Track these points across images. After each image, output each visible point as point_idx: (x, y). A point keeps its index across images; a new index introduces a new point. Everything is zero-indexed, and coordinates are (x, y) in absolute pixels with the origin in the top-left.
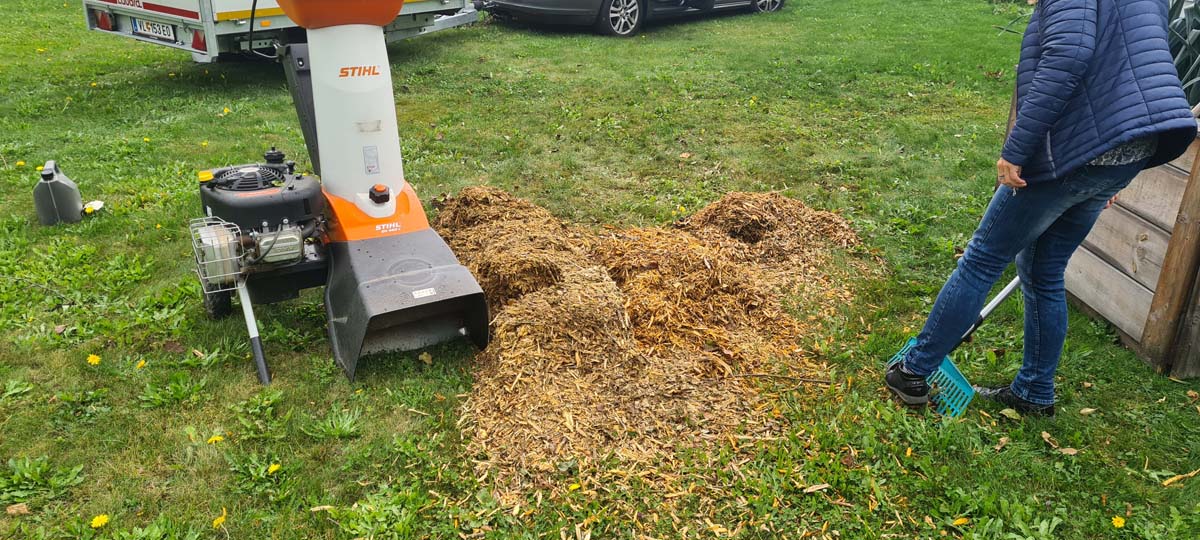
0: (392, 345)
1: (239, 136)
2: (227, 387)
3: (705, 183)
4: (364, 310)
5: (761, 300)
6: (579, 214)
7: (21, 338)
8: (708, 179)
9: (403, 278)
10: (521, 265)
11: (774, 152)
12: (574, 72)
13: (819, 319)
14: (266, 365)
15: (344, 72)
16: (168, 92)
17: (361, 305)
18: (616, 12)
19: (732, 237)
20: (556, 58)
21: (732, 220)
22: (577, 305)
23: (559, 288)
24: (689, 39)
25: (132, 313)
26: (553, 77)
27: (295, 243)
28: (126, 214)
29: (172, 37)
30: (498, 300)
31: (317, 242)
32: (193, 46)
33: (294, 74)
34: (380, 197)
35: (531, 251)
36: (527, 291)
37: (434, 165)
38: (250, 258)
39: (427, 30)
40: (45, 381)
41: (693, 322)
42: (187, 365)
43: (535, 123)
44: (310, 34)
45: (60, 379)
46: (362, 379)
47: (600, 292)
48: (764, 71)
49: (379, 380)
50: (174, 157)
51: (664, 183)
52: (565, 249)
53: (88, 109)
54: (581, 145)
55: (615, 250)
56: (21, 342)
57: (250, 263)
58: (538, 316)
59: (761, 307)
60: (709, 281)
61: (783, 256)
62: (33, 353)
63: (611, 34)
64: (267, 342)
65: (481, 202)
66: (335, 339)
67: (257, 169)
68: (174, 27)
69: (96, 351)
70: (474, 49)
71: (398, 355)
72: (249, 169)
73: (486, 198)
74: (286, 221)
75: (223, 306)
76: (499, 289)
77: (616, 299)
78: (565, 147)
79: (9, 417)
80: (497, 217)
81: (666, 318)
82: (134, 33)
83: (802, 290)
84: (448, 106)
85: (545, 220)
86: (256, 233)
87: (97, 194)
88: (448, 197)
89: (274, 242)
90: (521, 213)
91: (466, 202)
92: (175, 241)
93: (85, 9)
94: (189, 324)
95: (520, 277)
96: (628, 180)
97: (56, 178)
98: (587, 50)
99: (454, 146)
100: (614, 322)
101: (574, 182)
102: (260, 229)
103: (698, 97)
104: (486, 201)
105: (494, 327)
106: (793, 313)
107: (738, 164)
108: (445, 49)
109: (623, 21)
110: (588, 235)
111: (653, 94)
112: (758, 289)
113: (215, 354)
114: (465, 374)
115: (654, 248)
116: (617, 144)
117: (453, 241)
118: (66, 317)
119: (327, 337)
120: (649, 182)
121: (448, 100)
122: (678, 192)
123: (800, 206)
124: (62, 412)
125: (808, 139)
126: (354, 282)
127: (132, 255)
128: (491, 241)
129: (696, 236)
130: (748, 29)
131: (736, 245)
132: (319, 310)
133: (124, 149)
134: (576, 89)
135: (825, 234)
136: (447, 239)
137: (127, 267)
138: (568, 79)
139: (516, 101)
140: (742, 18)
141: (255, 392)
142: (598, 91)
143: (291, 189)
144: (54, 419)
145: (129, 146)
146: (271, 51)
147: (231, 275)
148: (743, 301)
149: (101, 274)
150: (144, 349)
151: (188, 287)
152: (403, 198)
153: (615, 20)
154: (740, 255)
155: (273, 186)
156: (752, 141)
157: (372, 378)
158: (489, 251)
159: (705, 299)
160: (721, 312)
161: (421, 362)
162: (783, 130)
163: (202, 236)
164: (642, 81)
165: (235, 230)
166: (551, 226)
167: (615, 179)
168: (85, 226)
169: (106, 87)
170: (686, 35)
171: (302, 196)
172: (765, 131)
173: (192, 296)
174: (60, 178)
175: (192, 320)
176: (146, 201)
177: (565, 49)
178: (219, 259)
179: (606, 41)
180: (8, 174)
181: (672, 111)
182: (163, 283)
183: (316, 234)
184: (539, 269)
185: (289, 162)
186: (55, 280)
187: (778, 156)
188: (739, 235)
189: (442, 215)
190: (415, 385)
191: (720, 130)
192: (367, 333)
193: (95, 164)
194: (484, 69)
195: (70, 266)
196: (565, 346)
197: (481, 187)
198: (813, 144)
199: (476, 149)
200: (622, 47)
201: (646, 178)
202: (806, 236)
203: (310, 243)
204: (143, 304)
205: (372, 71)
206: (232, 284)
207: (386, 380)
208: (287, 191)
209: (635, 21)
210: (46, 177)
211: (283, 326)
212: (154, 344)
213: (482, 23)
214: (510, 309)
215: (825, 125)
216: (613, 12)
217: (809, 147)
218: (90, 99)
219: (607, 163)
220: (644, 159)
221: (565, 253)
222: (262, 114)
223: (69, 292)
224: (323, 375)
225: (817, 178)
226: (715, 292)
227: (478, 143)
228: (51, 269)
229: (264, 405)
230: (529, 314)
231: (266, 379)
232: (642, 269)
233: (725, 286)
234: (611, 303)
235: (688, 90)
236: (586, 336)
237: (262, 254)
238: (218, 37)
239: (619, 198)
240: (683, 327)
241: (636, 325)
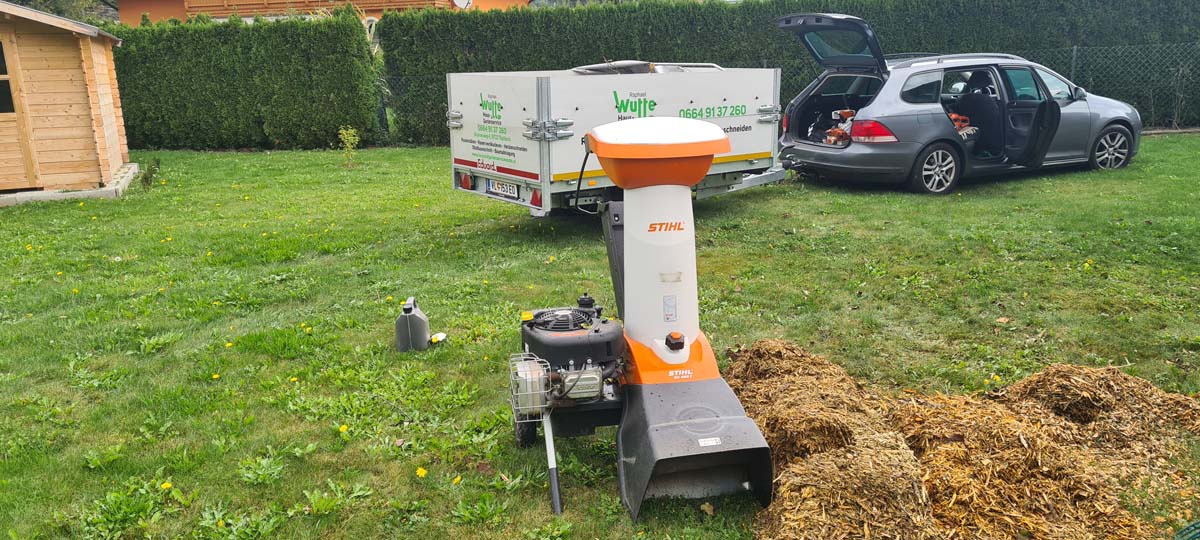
0: (677, 490)
1: (560, 281)
2: (524, 513)
3: (1026, 352)
4: (652, 452)
5: (1092, 491)
6: (877, 374)
7: (370, 447)
8: (1030, 347)
9: (690, 425)
10: (810, 423)
11: (1114, 322)
12: (881, 230)
13: (1170, 522)
14: (560, 495)
15: (652, 228)
16: (507, 242)
17: (649, 448)
18: (930, 170)
19: (1056, 414)
20: (862, 215)
21: (1057, 395)
22: (867, 472)
23: (849, 451)
24: (1014, 197)
25: (456, 434)
26: (858, 234)
27: (595, 382)
28: (462, 346)
29: (516, 195)
30: (784, 457)
31: (615, 383)
32: (531, 203)
33: (610, 228)
34: (675, 344)
35: (822, 409)
36: (815, 451)
37: (731, 316)
38: (556, 393)
39: (736, 188)
40: (382, 487)
41: (1004, 506)
42: (494, 487)
43: (835, 279)
44: (627, 194)
45: (394, 487)
46: (645, 522)
47: (895, 460)
48: (1103, 232)
49: (661, 525)
50: (505, 298)
51: (976, 348)
52: (859, 411)
53: (445, 254)
54: (883, 303)
55: (915, 416)
56: (369, 451)
57: (555, 398)
58: (824, 479)
59: (1093, 498)
60: (1026, 461)
61: (1122, 442)
62: (377, 462)
63: (924, 191)
64: (562, 474)
65: (773, 355)
66: (623, 478)
67: (570, 312)
68: (518, 187)
69: (424, 465)
70: (779, 205)
71: (681, 502)
72: (564, 312)
73: (779, 352)
74: (589, 361)
75: (529, 436)
76: (786, 446)
77: (913, 469)
78: (867, 305)
79: (351, 516)
80: (789, 372)
81: (971, 498)
82: (487, 192)
83: (1147, 484)
84: (750, 260)
85: (840, 378)
86: (563, 370)
87: (442, 327)
88: (742, 348)
89: (578, 380)
90: (815, 369)
91: (760, 355)
92: (497, 372)
93: (453, 172)
94: (500, 449)
95: (808, 436)
96: (934, 343)
97: (413, 312)
98: (896, 207)
99: (752, 298)
100: (910, 495)
101: (874, 341)
102: (567, 367)
103: (1021, 258)
104: (779, 355)
105: (778, 484)
106: (1135, 511)
107: (1068, 333)
108: (751, 205)
109: (937, 178)
110: (886, 397)
111: (967, 254)
112: (1089, 477)
113: (518, 480)
114: (745, 531)
115: (960, 418)
116: (923, 304)
117: (744, 393)
118: (405, 432)
119: (616, 475)
120: (959, 346)
121: (750, 254)
122: (992, 359)
123: (1146, 386)
124: (391, 517)
125: (1159, 309)
126: (645, 425)
127: (462, 382)
128: (781, 395)
129: (1012, 410)
130: (1083, 187)
131: (1062, 424)
132: (611, 448)
133: (468, 289)
134: (881, 247)
135: (1180, 421)
136: (737, 391)
137: (457, 392)
138: (874, 237)
139: (817, 256)
140: (1077, 175)
141: (547, 521)
142: (906, 249)
143: (596, 331)
144: (384, 523)
145: (472, 287)
146: (593, 207)
147: (538, 407)
148: (1068, 490)
149: (436, 397)
150: (461, 469)
151: (503, 416)
152: (697, 346)
153: (929, 178)
154: (1067, 435)
155: (582, 328)
156: (1086, 308)
157: (654, 523)
158: (779, 406)
159: (1020, 481)
160: (1040, 499)
161: (702, 512)
162: (1125, 298)
163: (519, 369)
164: (956, 240)
165: (546, 366)
166: (845, 385)
167: (919, 341)
168: (431, 354)
169: (460, 236)
170: (1010, 193)
171: (606, 338)
172: (1102, 298)
173: (505, 423)
174: (416, 312)
175: (502, 446)
176: (478, 336)
177: (872, 206)
178: (530, 391)
179: (918, 199)
180: (379, 306)
181: (989, 272)
182: (484, 409)
183: (615, 375)
184: (829, 428)
185: (597, 307)
186: (401, 399)
187: (1119, 327)
188: (1066, 413)
189: (734, 365)
190: (695, 535)
191: (1045, 295)
192: (652, 476)
193: (444, 302)
194: (787, 225)
195: (415, 388)
196: (853, 514)
197: (774, 340)
198: (1165, 315)
199: (774, 303)
200: (934, 205)
201: (956, 342)
202: (1154, 420)
203: (609, 383)
204: (465, 427)
205: (678, 227)
206: (538, 416)
207: (667, 526)
208: (593, 334)
209: (951, 178)
210: (408, 310)
211: (579, 460)
212: (470, 465)
213: (789, 181)
214: (796, 468)
215: (1183, 294)
216: (926, 170)
217: (1159, 318)
218: (447, 246)
219: (912, 323)
220: (954, 321)
221: (858, 415)
222: (581, 263)
223: (411, 411)
224: (609, 512)
225: (1169, 354)
226: (1033, 475)
227: (778, 296)
228: (400, 389)
229: (554, 534)
230: (815, 475)
231: (559, 510)
232: (945, 440)
233: (1045, 469)
234: (906, 474)
235: (1009, 250)
236: (877, 507)
237: (566, 390)
238: (552, 194)
239: (923, 361)
240: (991, 510)
241: (935, 501)
